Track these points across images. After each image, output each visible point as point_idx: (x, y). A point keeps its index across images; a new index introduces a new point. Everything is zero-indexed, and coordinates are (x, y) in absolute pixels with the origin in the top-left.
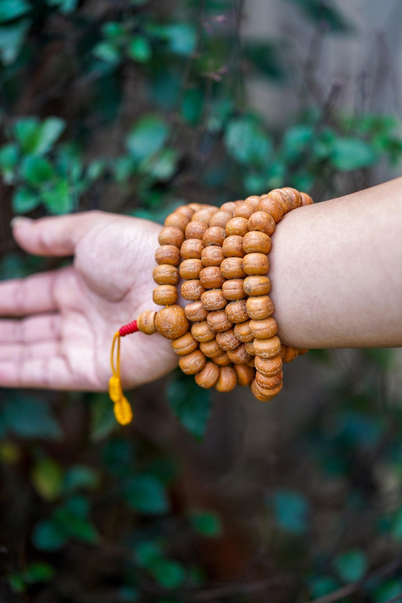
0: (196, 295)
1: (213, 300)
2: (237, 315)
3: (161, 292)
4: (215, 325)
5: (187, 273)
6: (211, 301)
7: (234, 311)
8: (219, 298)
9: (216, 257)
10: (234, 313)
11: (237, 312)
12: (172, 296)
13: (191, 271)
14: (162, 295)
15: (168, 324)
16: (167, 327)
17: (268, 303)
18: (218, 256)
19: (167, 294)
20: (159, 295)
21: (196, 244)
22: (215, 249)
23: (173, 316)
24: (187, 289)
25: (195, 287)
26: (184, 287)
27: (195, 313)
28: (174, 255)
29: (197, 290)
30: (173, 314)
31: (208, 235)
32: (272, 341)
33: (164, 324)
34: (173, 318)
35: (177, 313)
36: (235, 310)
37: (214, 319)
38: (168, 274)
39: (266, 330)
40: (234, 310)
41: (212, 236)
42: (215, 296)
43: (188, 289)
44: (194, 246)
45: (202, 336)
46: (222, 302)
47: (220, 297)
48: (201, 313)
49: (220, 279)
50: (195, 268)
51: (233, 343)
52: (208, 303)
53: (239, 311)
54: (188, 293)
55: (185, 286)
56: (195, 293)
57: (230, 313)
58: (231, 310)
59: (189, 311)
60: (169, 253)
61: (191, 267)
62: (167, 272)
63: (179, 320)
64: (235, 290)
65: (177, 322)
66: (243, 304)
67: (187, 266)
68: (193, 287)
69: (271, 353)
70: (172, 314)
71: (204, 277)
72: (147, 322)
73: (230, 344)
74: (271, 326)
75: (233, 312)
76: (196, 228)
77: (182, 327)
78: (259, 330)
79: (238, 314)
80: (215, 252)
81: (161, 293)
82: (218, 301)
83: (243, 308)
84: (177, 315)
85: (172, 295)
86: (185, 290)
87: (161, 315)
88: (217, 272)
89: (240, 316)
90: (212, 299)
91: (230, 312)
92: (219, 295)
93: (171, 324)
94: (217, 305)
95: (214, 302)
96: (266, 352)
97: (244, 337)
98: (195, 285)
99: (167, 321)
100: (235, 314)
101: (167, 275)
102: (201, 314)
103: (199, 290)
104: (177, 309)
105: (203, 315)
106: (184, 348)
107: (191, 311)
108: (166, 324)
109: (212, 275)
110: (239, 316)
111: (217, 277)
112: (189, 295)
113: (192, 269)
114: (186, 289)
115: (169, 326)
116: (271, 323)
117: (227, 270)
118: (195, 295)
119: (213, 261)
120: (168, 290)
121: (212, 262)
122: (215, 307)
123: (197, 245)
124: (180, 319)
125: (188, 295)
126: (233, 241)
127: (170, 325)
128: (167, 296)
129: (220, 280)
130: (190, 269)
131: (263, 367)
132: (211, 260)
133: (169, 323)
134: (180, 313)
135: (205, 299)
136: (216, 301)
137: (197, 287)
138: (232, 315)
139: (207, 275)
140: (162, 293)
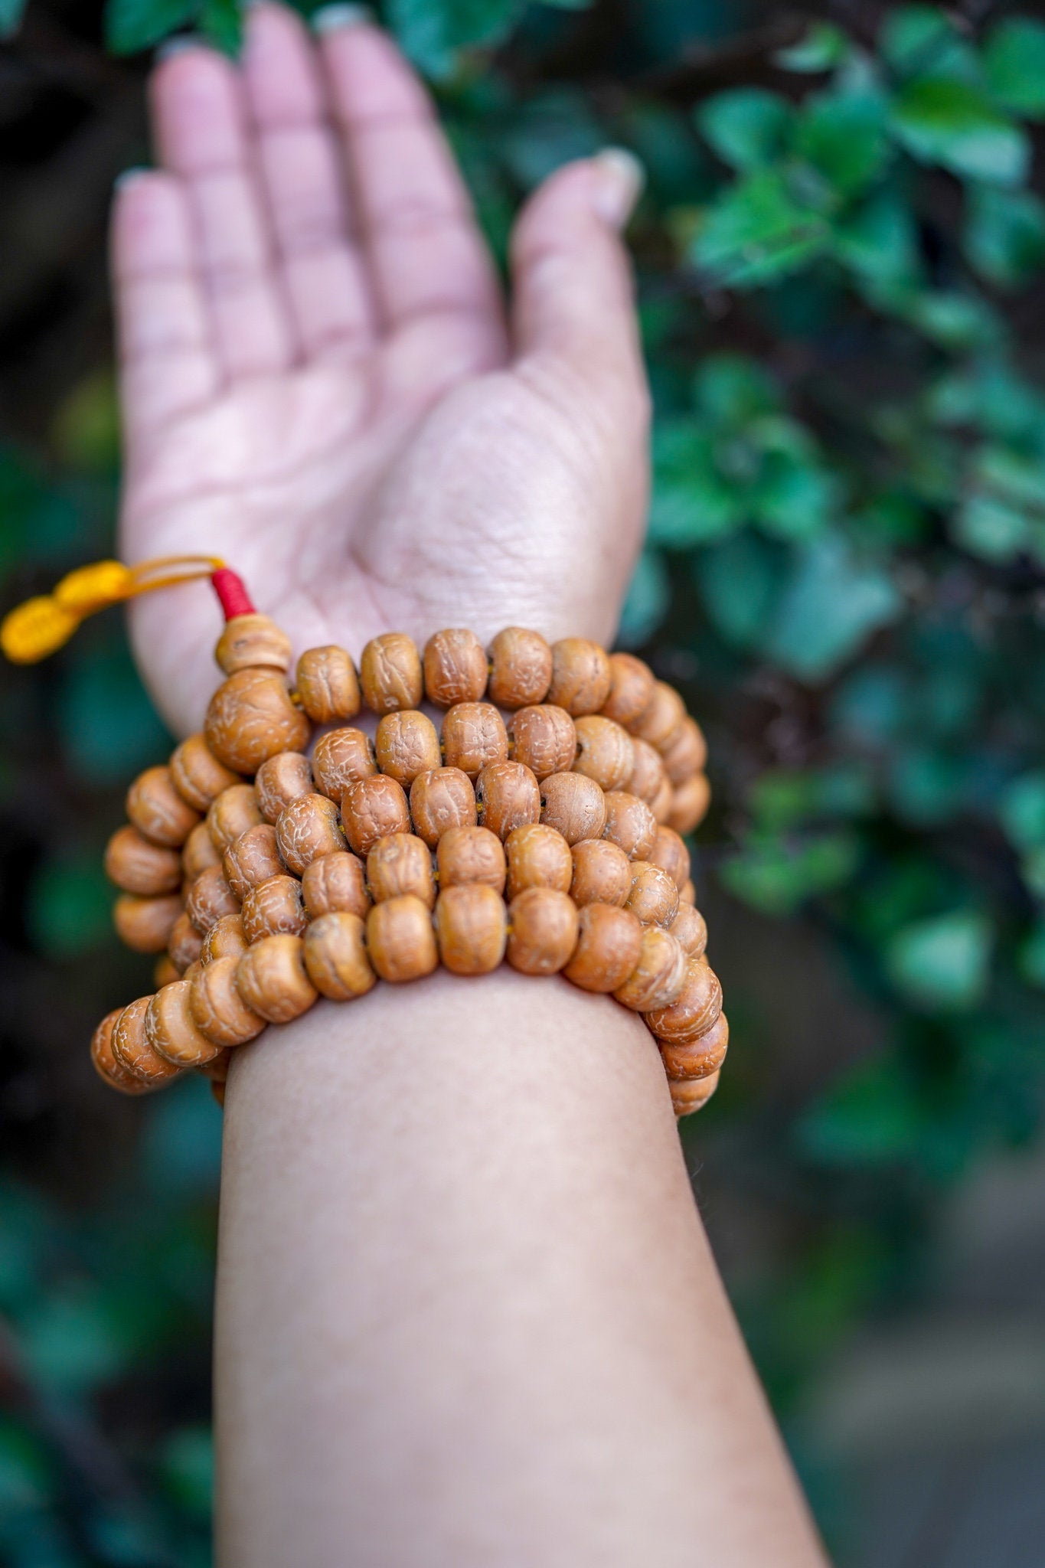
0: (324, 778)
1: (297, 832)
2: (257, 916)
3: (325, 669)
4: (234, 855)
5: (384, 738)
6: (294, 829)
7: (266, 904)
8: (307, 851)
9: (433, 813)
10: (261, 905)
11: (263, 912)
12: (319, 706)
13: (392, 748)
14: (316, 676)
15: (234, 710)
16: (226, 709)
17: (286, 1003)
18: (437, 820)
19: (321, 689)
20: (313, 665)
21: (485, 748)
22: (458, 805)
23: (259, 721)
24: (337, 747)
25: (344, 769)
26: (341, 736)
27: (271, 786)
28: (449, 688)
29: (339, 777)
30: (264, 721)
31: (503, 776)
32: (192, 1038)
33: (232, 699)
34: (253, 723)
35: (271, 732)
36: (268, 905)
37: (250, 846)
38: (383, 680)
39: (211, 1012)
40: (269, 902)
41: (501, 787)
42: (309, 836)
43: (337, 751)
44: (476, 742)
45: (218, 821)
46: (300, 862)
47: (312, 852)
48: (273, 804)
49: (366, 840)
50: (403, 758)
51: (203, 919)
52: (290, 818)
53: (270, 920)
54: (325, 752)
55: (347, 739)
56: (327, 774)
57: (259, 893)
58: (267, 895)
59: (275, 767)
60: (450, 671)
61: (402, 746)
62: (390, 677)
63: (253, 742)
64: (324, 894)
65: (244, 736)
66: (293, 927)
67: (405, 733)
68: (343, 764)
69: (158, 1039)
70: (263, 718)
71: (363, 791)
72: (242, 645)
73: (199, 911)
74: (226, 1023)
75: (264, 901)
76: (545, 735)
77: (238, 754)
78: (207, 990)
79: (260, 918)
80: (449, 809)
81: (322, 672)
82: (298, 850)
83: (280, 928)
84: (266, 734)
85: (321, 704)
86: (333, 742)
87: (260, 683)
88: (384, 827)
89: (255, 924)
90: (300, 830)
91: (265, 892)
92: (316, 847)
93: (235, 720)
94: (287, 849)
95: (292, 837)
96: (156, 1025)
97: (208, 950)
98: (352, 770)
99: (241, 705)
100: (258, 910)
101: (378, 677)
102: (271, 805)
103: (341, 785)
104: (289, 730)
105: (270, 812)
106: (186, 773)
107: (275, 773)
108: (235, 706)
109: (371, 813)
110: (253, 922)
111: (369, 831)
112: (321, 758)
113: (396, 749)
114: (335, 744)
115: (229, 717)
116: (236, 1024)
117: (382, 856)
118: (322, 774)
119: (421, 809)
120: (334, 689)
121: (418, 805)
122: (281, 844)
123: (482, 749)
124: (255, 746)
125: (321, 754)
126: (477, 857)
127: (233, 719)
128: (313, 693)
129: (364, 842)
130: (396, 744)
131: (127, 1024)
132: (423, 802)
133: (236, 712)
134: (276, 741)
135: (299, 809)
136: (296, 844)
137: (345, 777)
138: (255, 901)
139: (370, 799)
140: (320, 674)
